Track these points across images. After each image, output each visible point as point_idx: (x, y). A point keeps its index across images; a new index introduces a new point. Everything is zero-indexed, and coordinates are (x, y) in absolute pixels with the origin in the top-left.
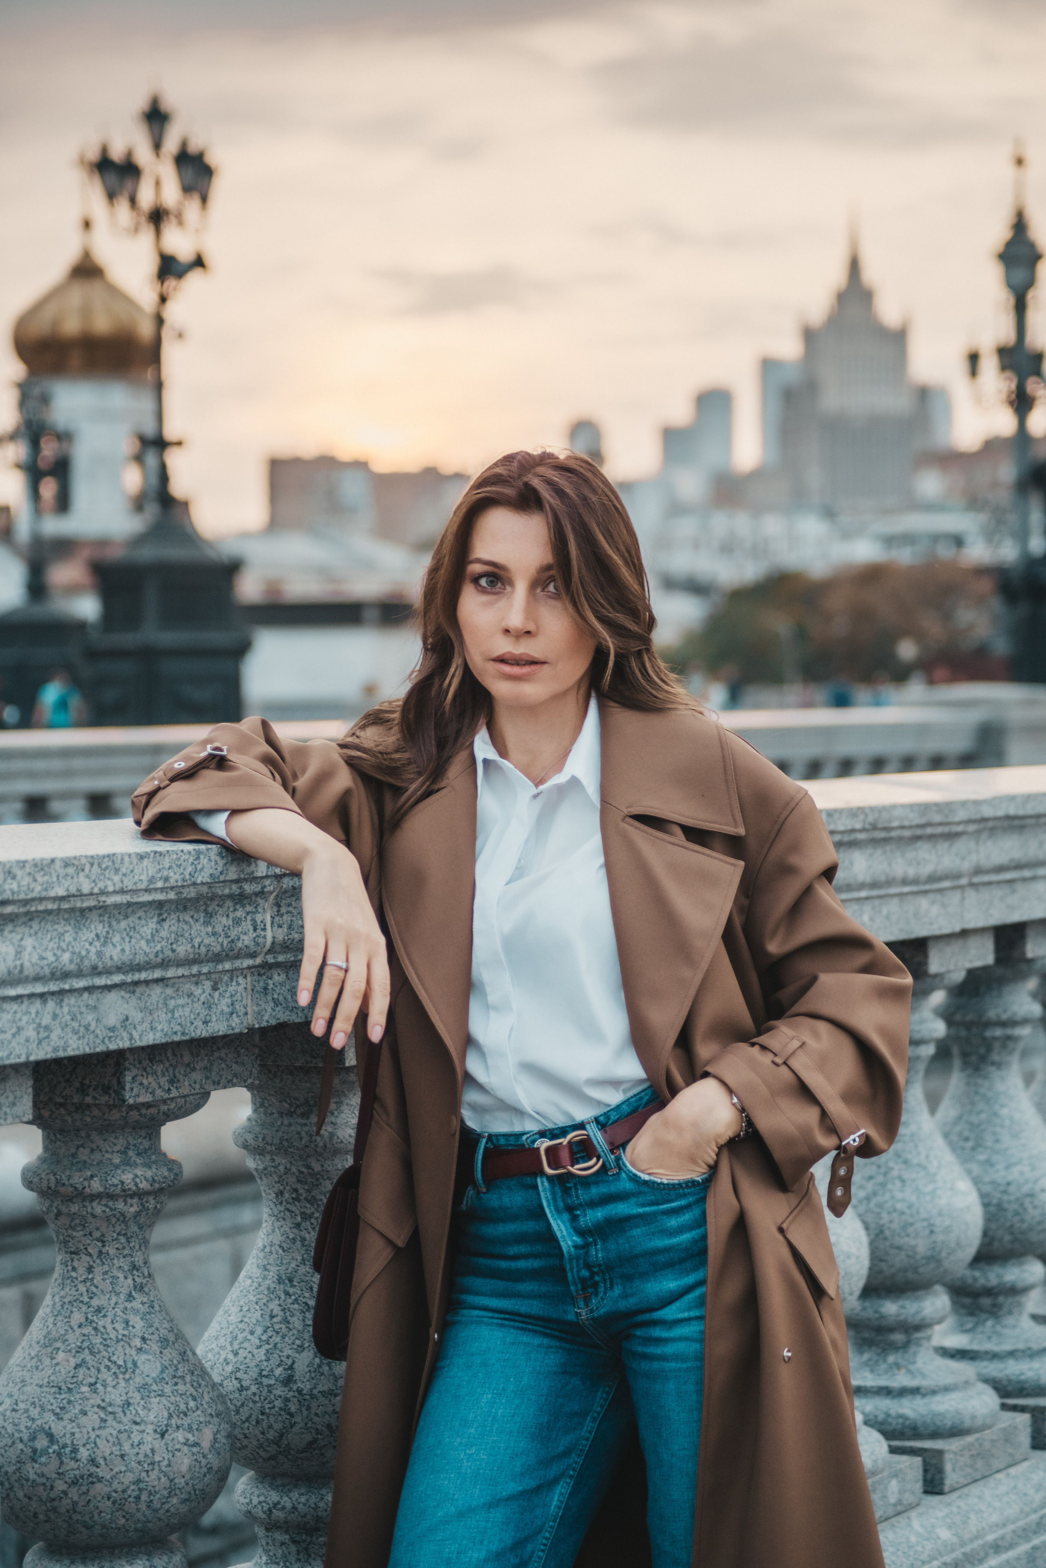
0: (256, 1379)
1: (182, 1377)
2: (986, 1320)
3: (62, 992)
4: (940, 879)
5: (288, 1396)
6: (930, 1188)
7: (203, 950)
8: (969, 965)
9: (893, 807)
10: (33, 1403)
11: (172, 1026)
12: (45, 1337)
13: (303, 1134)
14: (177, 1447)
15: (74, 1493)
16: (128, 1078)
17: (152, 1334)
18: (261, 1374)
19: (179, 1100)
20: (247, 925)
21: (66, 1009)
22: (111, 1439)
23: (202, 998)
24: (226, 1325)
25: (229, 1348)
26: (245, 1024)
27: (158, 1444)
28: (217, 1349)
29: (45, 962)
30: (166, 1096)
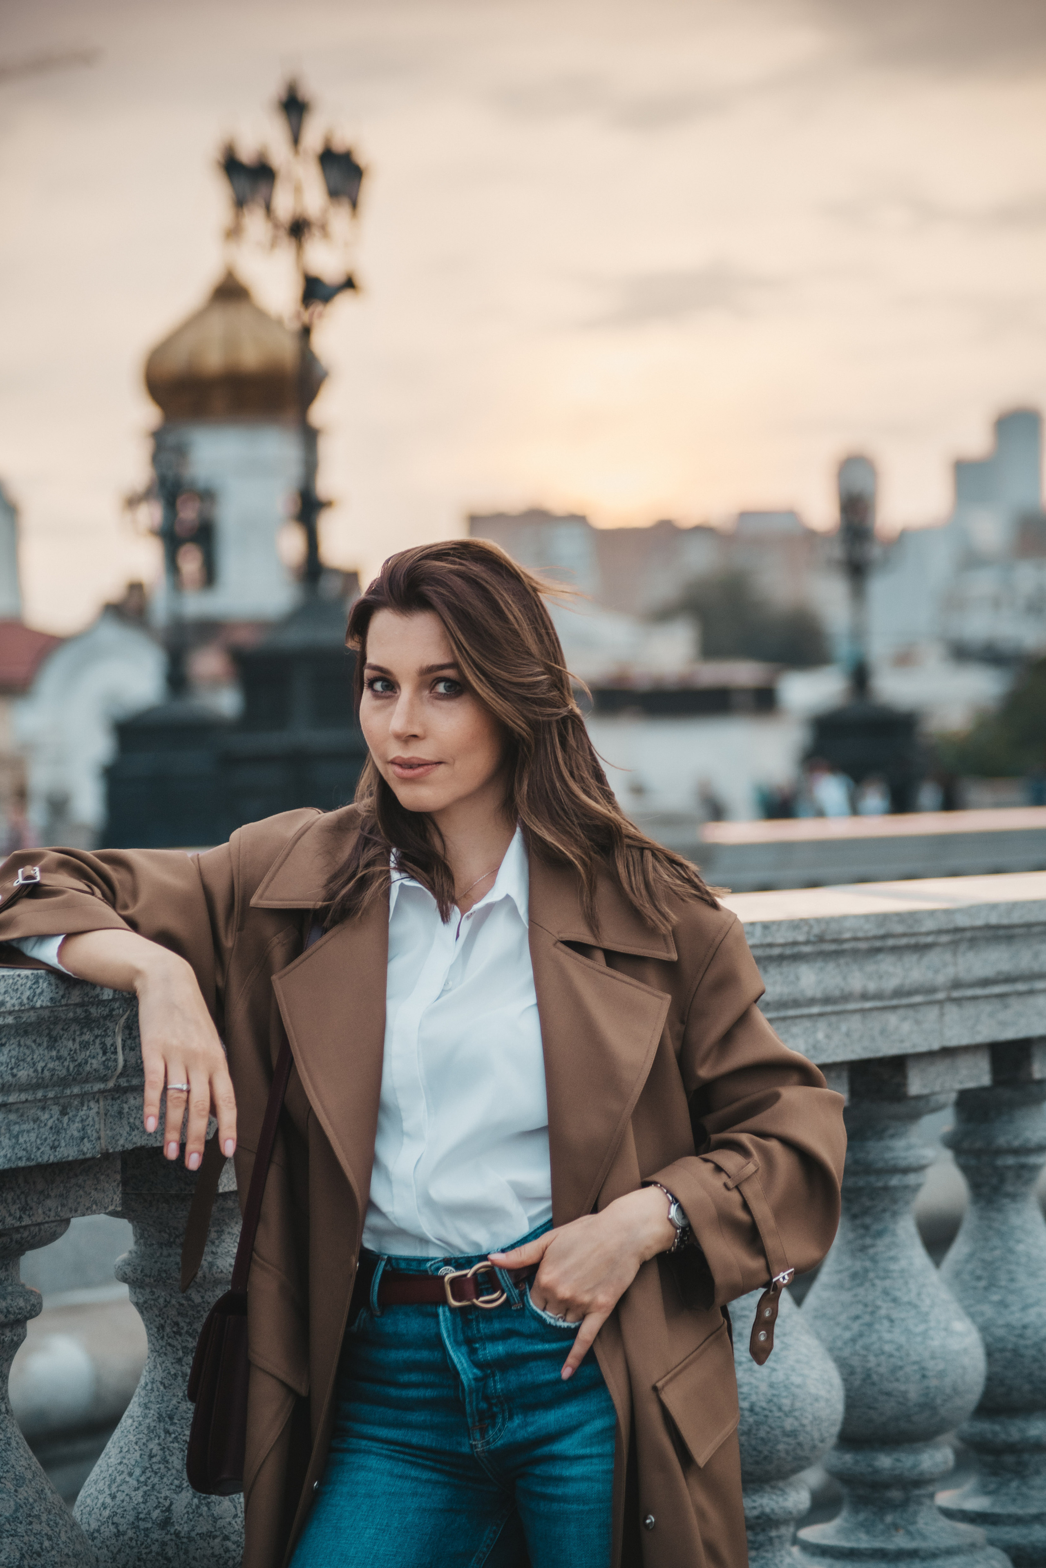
0: (133, 1523)
1: (38, 1517)
4: (910, 993)
5: (165, 1540)
6: (921, 1328)
7: (47, 1073)
8: (958, 1086)
9: (845, 918)
11: (16, 1151)
17: (8, 1471)
18: (137, 1517)
19: (32, 1228)
20: (97, 1049)
23: (50, 1123)
24: (106, 1468)
25: (108, 1492)
26: (98, 1148)
28: (95, 1494)
30: (18, 1224)
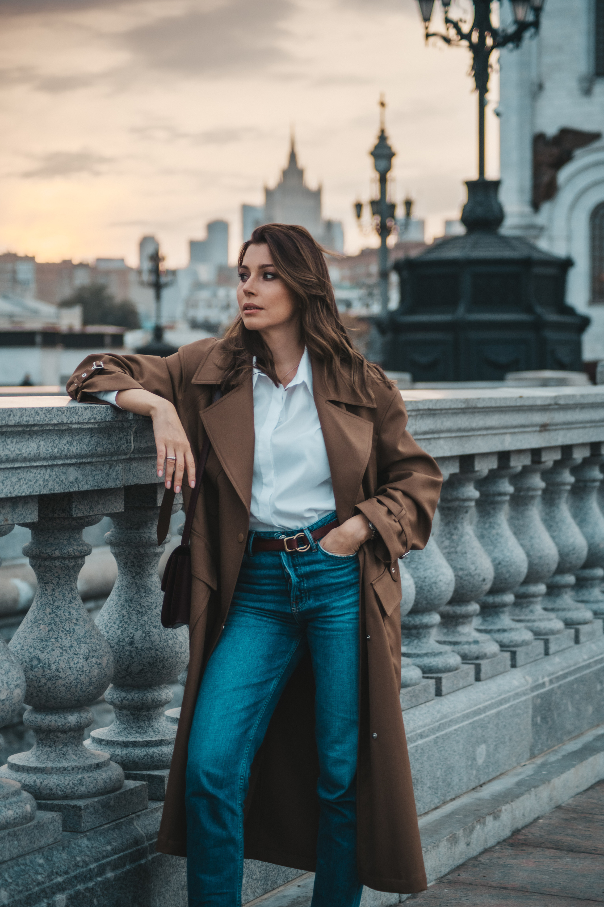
0: (117, 643)
1: (93, 636)
2: (414, 640)
3: (53, 466)
5: (131, 650)
7: (107, 450)
10: (31, 646)
11: (94, 483)
12: (34, 619)
13: (137, 537)
14: (93, 665)
15: (49, 684)
16: (74, 506)
17: (80, 618)
18: (119, 640)
19: (91, 518)
20: (124, 441)
21: (54, 473)
22: (65, 661)
23: (106, 472)
25: (105, 630)
26: (122, 483)
27: (85, 663)
29: (48, 452)
30: (88, 514)
